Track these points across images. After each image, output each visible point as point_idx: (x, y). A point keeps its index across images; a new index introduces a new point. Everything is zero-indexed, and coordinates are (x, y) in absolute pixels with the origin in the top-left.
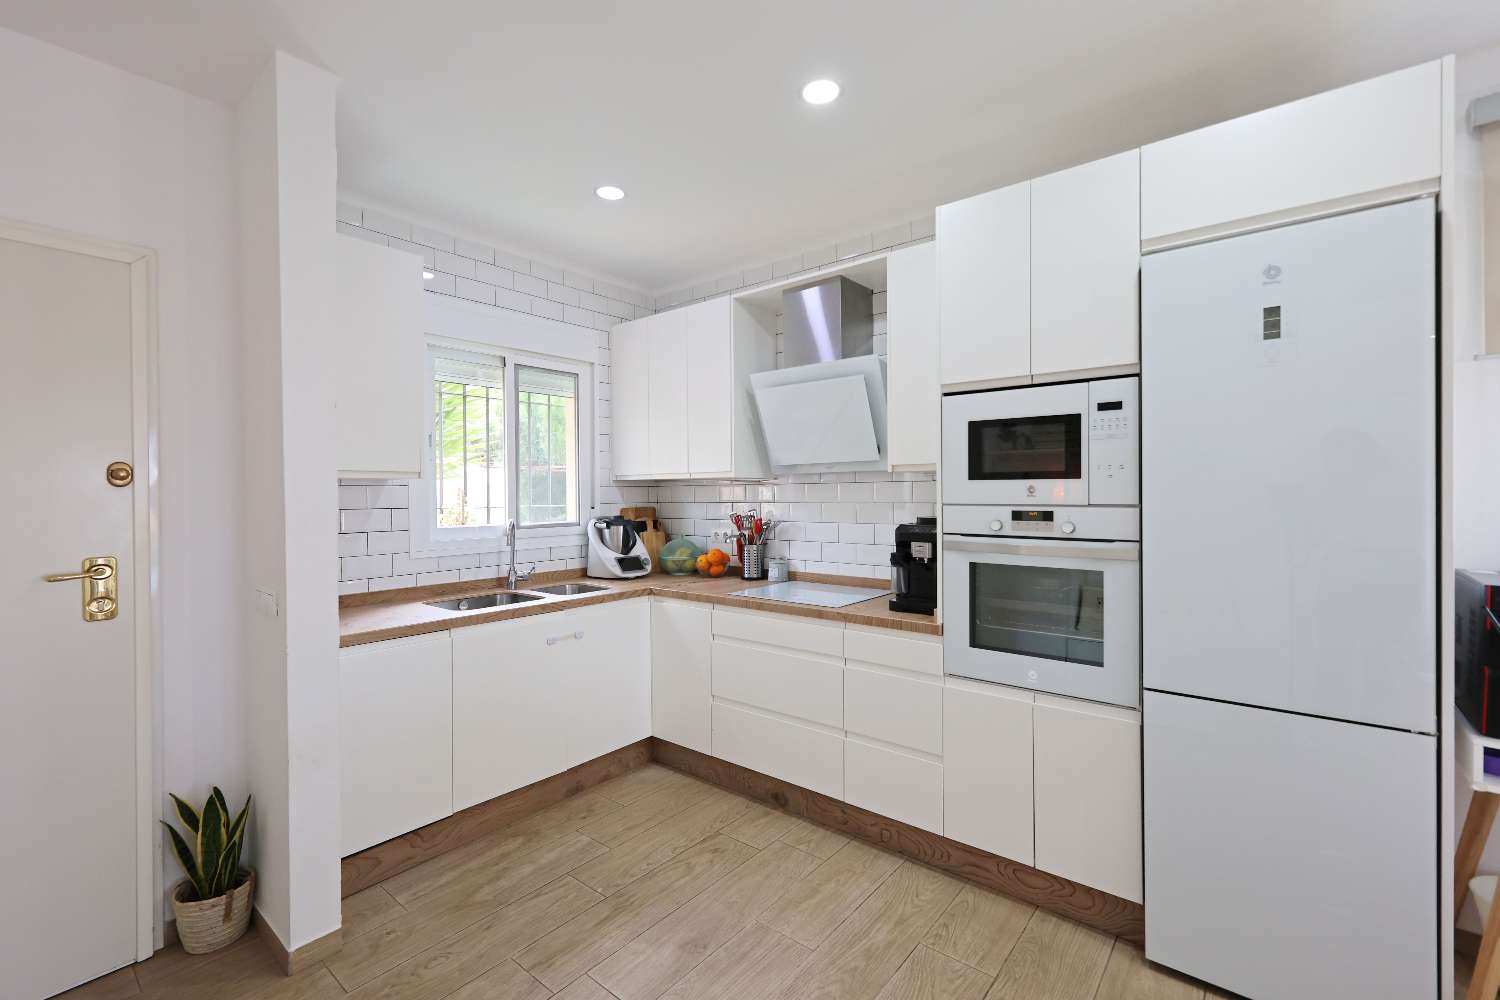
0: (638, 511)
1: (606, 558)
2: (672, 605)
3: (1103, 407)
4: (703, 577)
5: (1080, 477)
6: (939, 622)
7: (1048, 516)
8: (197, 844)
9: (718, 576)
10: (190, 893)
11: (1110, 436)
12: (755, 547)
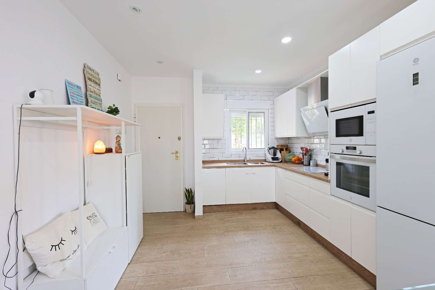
0: (282, 146)
1: (269, 157)
2: (279, 170)
3: (369, 113)
4: (294, 164)
5: (363, 136)
6: (329, 179)
7: (355, 148)
8: (187, 195)
9: (298, 164)
10: (187, 203)
11: (371, 122)
12: (307, 156)
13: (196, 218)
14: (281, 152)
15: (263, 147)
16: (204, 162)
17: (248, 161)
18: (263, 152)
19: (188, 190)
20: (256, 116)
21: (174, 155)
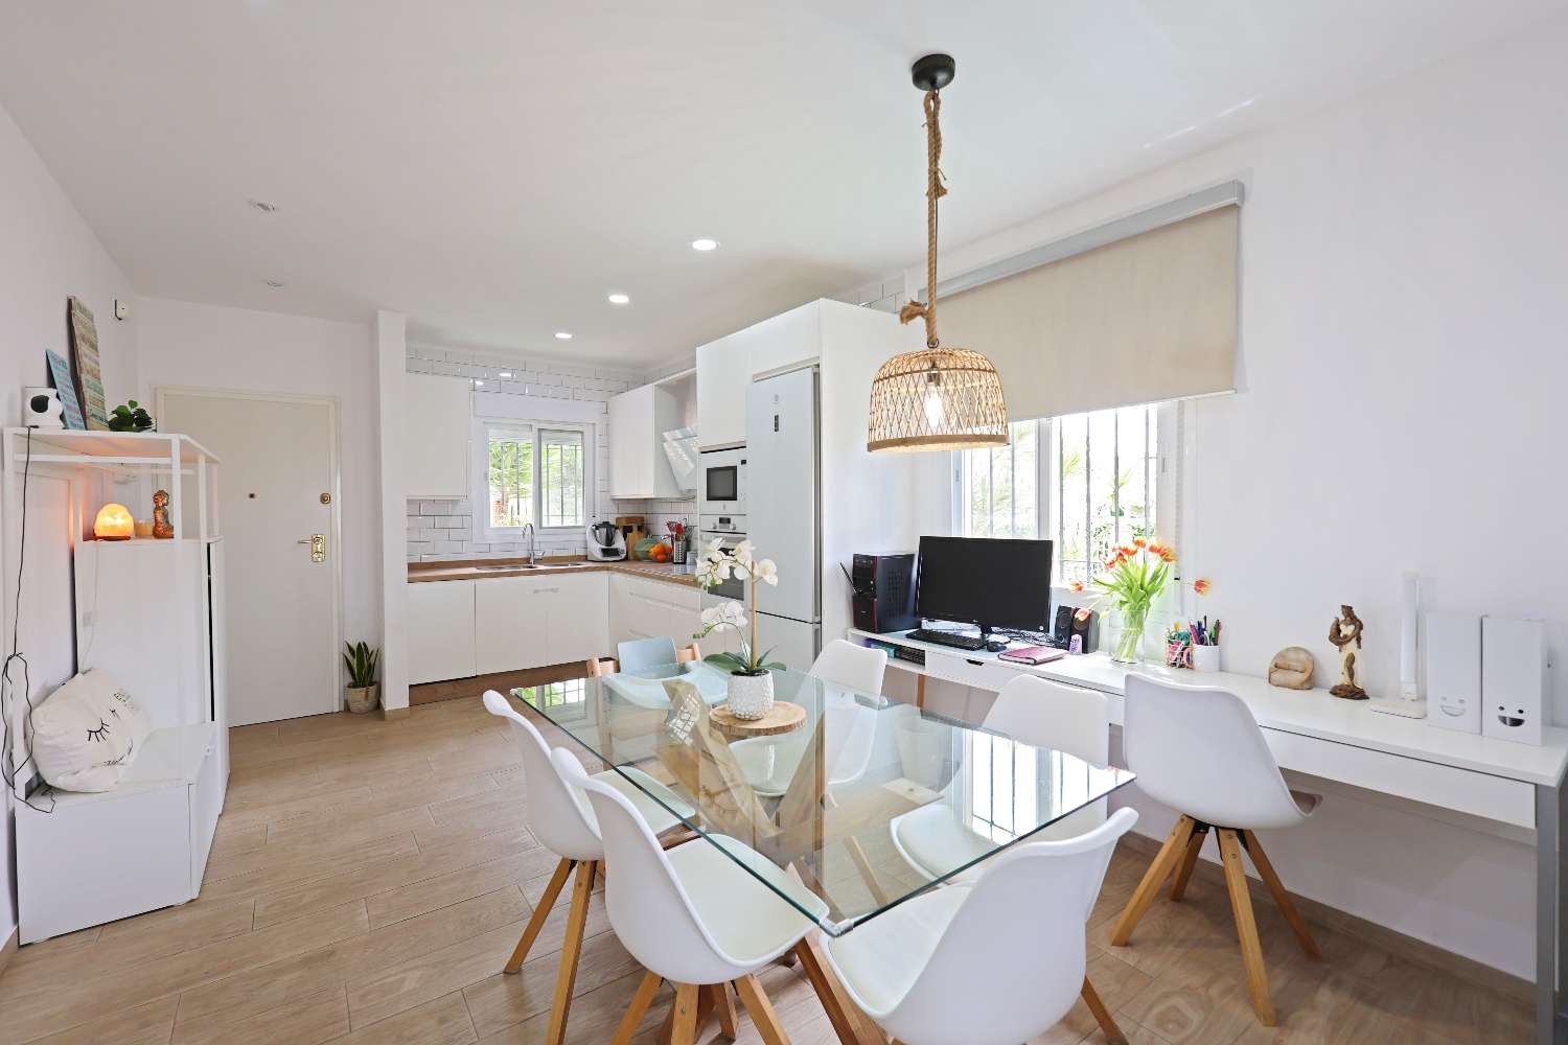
0: (629, 519)
1: (596, 549)
2: (618, 577)
3: (743, 463)
4: (654, 562)
5: (737, 500)
7: (728, 521)
8: (354, 663)
9: (663, 561)
10: (353, 685)
11: (744, 478)
12: (680, 543)
13: (388, 718)
14: (625, 537)
15: (580, 524)
16: (412, 567)
17: (538, 561)
18: (580, 538)
19: (355, 648)
20: (560, 442)
21: (306, 549)
